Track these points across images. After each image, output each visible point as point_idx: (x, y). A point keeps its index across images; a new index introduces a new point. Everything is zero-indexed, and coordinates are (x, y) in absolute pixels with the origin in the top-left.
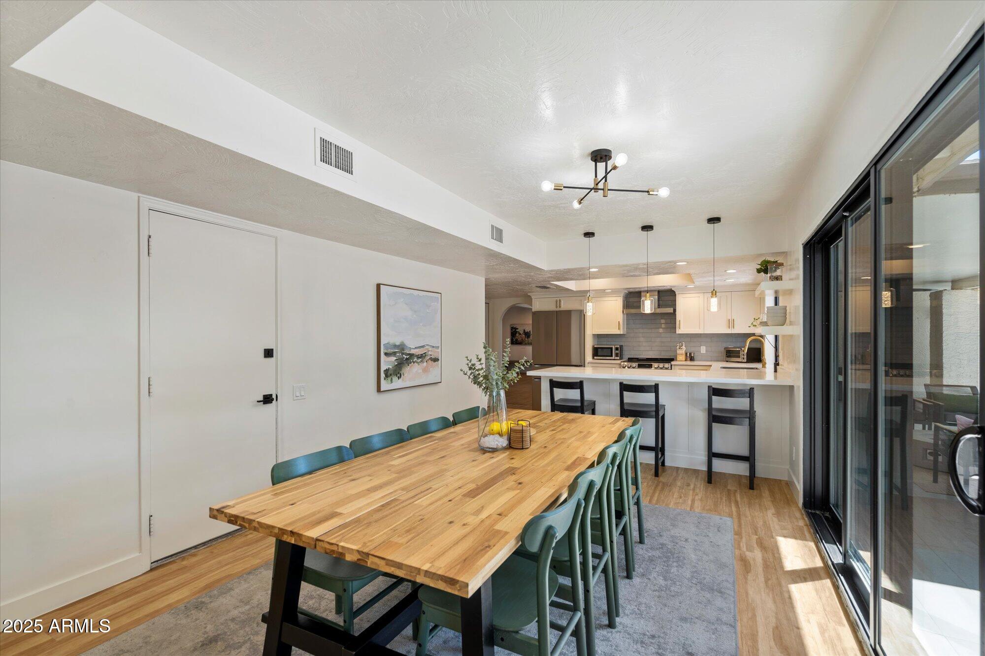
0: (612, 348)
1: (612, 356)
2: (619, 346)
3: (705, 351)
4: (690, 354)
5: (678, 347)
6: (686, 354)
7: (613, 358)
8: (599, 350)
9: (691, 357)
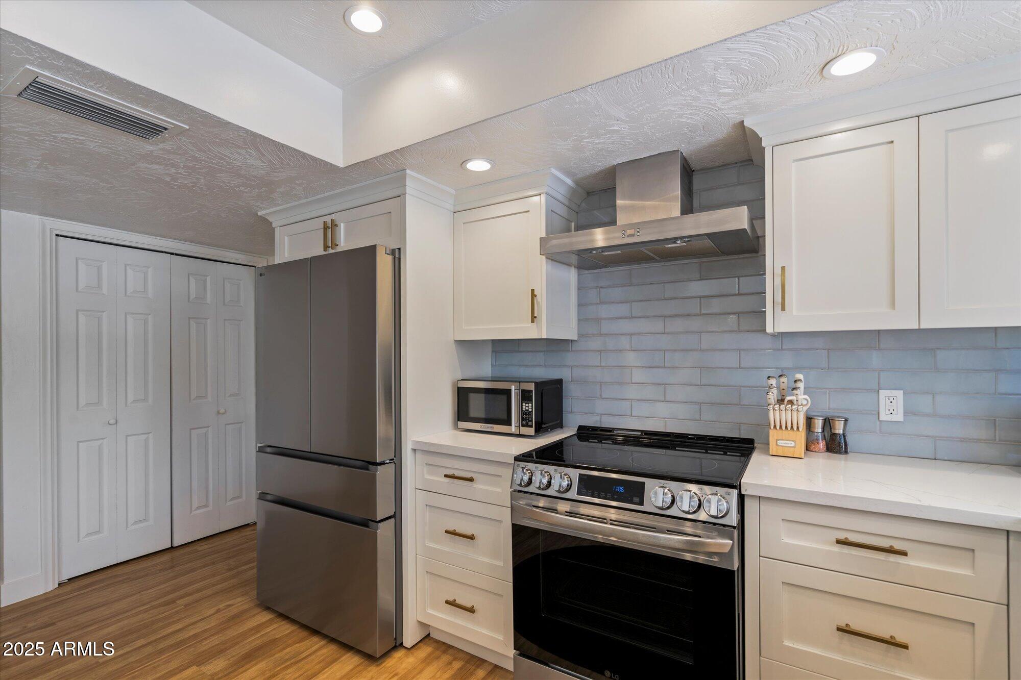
0: (508, 392)
1: (508, 422)
2: (532, 387)
3: (901, 411)
4: (828, 423)
5: (773, 396)
6: (809, 421)
7: (513, 429)
8: (472, 396)
9: (834, 436)
